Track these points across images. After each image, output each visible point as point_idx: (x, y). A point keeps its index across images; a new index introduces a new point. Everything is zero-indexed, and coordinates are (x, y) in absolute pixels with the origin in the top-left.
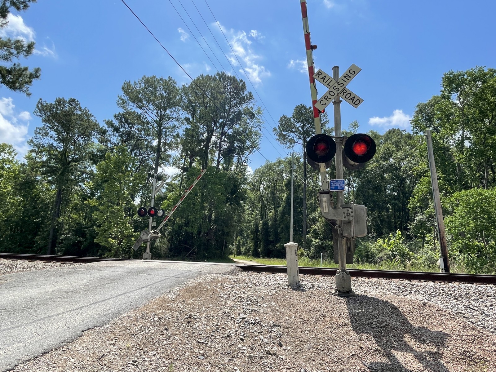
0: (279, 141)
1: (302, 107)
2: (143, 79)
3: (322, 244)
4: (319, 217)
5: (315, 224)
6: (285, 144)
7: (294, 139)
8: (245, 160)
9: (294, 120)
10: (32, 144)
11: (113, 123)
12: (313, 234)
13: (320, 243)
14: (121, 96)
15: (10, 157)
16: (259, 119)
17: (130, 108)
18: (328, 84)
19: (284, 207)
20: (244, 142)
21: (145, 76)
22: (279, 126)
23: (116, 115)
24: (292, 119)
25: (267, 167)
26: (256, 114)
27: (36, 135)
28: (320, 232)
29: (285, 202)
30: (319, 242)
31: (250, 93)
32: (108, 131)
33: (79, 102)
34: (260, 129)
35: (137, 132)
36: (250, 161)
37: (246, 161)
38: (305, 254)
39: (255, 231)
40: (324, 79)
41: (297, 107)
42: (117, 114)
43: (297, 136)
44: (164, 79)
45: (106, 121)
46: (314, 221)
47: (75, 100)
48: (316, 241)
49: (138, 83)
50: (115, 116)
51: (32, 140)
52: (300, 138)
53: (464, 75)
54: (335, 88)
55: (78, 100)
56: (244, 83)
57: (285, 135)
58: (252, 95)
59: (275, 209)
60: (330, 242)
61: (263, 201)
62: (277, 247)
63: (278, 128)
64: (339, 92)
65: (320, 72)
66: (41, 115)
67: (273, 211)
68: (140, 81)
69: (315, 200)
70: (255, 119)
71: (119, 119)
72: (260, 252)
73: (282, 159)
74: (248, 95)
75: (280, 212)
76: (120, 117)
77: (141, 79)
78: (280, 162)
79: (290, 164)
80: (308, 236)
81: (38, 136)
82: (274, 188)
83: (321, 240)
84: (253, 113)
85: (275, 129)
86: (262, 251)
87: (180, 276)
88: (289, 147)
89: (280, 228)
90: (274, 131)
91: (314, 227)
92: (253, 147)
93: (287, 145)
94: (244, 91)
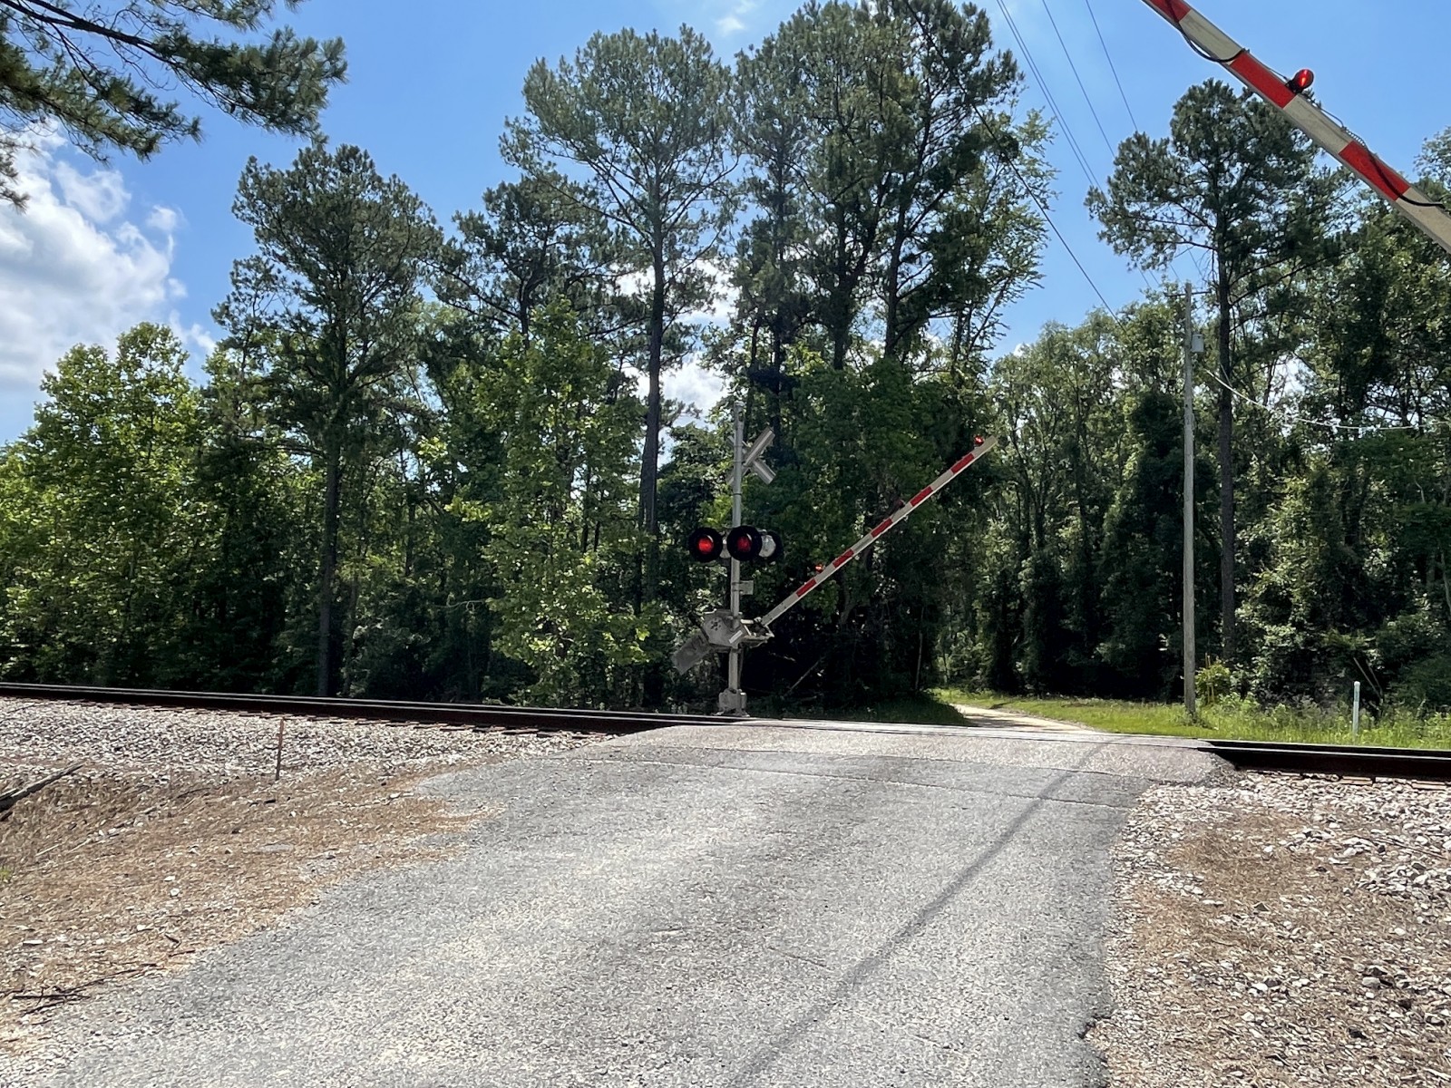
0: (1110, 241)
1: (1211, 95)
2: (593, 44)
3: (1308, 642)
4: (1285, 538)
5: (1272, 567)
6: (1136, 250)
7: (1173, 231)
9: (1183, 153)
10: (227, 321)
11: (485, 222)
12: (1260, 606)
13: (1299, 639)
14: (517, 120)
15: (166, 368)
16: (1035, 161)
17: (545, 164)
19: (1133, 502)
20: (979, 257)
21: (598, 36)
22: (1114, 180)
23: (490, 192)
24: (1170, 148)
25: (1051, 350)
26: (1024, 140)
27: (238, 288)
28: (1298, 597)
29: (1130, 481)
30: (1292, 636)
31: (1007, 56)
32: (470, 255)
33: (372, 157)
34: (1043, 201)
35: (563, 250)
39: (998, 596)
41: (1191, 96)
42: (495, 189)
43: (1189, 213)
44: (661, 37)
45: (460, 218)
46: (1262, 552)
47: (355, 150)
48: (1280, 633)
49: (573, 64)
50: (489, 198)
51: (227, 308)
52: (1205, 223)
55: (366, 153)
56: (982, 15)
57: (1136, 214)
58: (1013, 61)
59: (1083, 513)
60: (1348, 637)
61: (1029, 482)
62: (1099, 656)
63: (1105, 189)
66: (254, 215)
67: (1076, 520)
68: (582, 55)
69: (1262, 473)
70: (1017, 161)
71: (503, 207)
72: (1021, 675)
73: (1115, 312)
74: (997, 63)
75: (1112, 523)
76: (506, 202)
77: (584, 46)
78: (1099, 326)
79: (1150, 329)
80: (1242, 612)
81: (243, 291)
82: (1079, 432)
83: (1299, 626)
84: (1010, 138)
85: (1094, 196)
86: (1031, 669)
87: (1062, 793)
88: (1153, 264)
89: (1106, 582)
90: (1089, 202)
91: (1267, 579)
92: (1012, 276)
93: (1144, 256)
94: (982, 51)
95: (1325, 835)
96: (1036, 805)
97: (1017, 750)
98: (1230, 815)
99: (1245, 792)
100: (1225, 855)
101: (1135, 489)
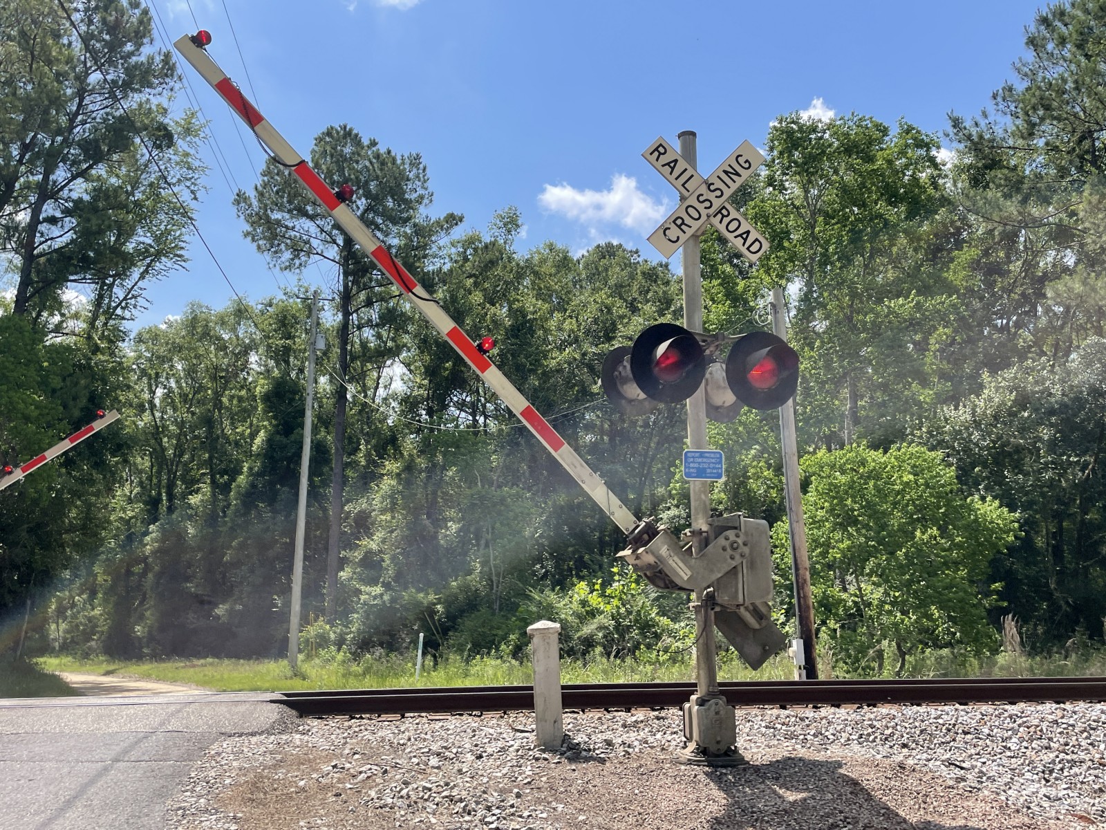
0: (253, 240)
1: (345, 137)
3: (393, 600)
4: (383, 511)
5: (370, 536)
6: (276, 252)
7: (308, 242)
8: (125, 299)
12: (358, 570)
13: (386, 598)
16: (187, 155)
18: (683, 185)
19: (259, 474)
20: (125, 232)
22: (260, 188)
25: (194, 328)
26: (179, 134)
28: (388, 562)
29: (258, 455)
30: (382, 595)
31: (167, 56)
34: (193, 192)
36: (147, 305)
37: (133, 301)
38: (332, 636)
39: (122, 560)
40: (673, 169)
41: (329, 134)
43: (322, 231)
46: (363, 524)
48: (372, 593)
52: (334, 242)
53: (825, 133)
54: (701, 199)
56: (146, 12)
57: (278, 222)
58: (172, 62)
59: (213, 482)
60: (422, 595)
61: (163, 450)
62: (218, 617)
63: (252, 194)
64: (711, 211)
65: (661, 145)
67: (206, 488)
69: (368, 455)
70: (171, 151)
72: (139, 639)
73: (255, 302)
75: (238, 493)
78: (241, 312)
79: (285, 323)
80: (344, 575)
82: (215, 406)
83: (387, 586)
84: (166, 129)
85: (241, 198)
86: (150, 633)
87: (134, 755)
88: (288, 268)
89: (229, 547)
90: (237, 202)
91: (366, 546)
92: (158, 255)
93: (283, 259)
94: (142, 44)
95: (348, 766)
96: (106, 769)
97: (100, 717)
98: (279, 757)
99: (298, 736)
100: (265, 793)
101: (263, 463)
